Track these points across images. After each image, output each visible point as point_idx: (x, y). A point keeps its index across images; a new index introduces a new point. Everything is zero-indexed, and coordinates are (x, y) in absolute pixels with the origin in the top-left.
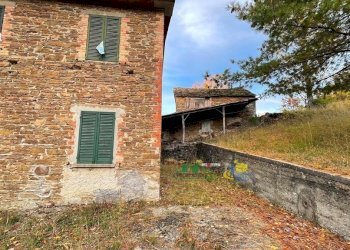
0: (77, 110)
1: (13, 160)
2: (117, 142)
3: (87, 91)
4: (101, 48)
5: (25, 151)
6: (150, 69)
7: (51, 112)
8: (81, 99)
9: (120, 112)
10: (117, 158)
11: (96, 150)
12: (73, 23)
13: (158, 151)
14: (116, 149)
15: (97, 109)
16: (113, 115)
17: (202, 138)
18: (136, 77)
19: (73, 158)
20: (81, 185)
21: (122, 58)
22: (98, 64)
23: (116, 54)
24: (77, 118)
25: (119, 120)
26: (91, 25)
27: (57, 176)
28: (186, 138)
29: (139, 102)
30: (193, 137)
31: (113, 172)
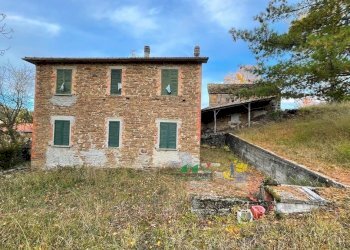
0: (158, 122)
1: (132, 146)
2: (178, 137)
3: (163, 112)
4: (168, 88)
5: (136, 142)
6: (194, 98)
7: (146, 123)
8: (160, 116)
9: (179, 122)
10: (178, 146)
11: (168, 142)
12: (154, 75)
13: (198, 143)
14: (177, 141)
15: (168, 121)
16: (175, 124)
17: (230, 128)
18: (187, 104)
19: (157, 145)
20: (162, 158)
21: (179, 93)
22: (167, 97)
23: (176, 91)
24: (158, 126)
25: (178, 127)
26: (163, 75)
27: (150, 154)
28: (217, 128)
29: (188, 117)
30: (223, 127)
31: (177, 153)
